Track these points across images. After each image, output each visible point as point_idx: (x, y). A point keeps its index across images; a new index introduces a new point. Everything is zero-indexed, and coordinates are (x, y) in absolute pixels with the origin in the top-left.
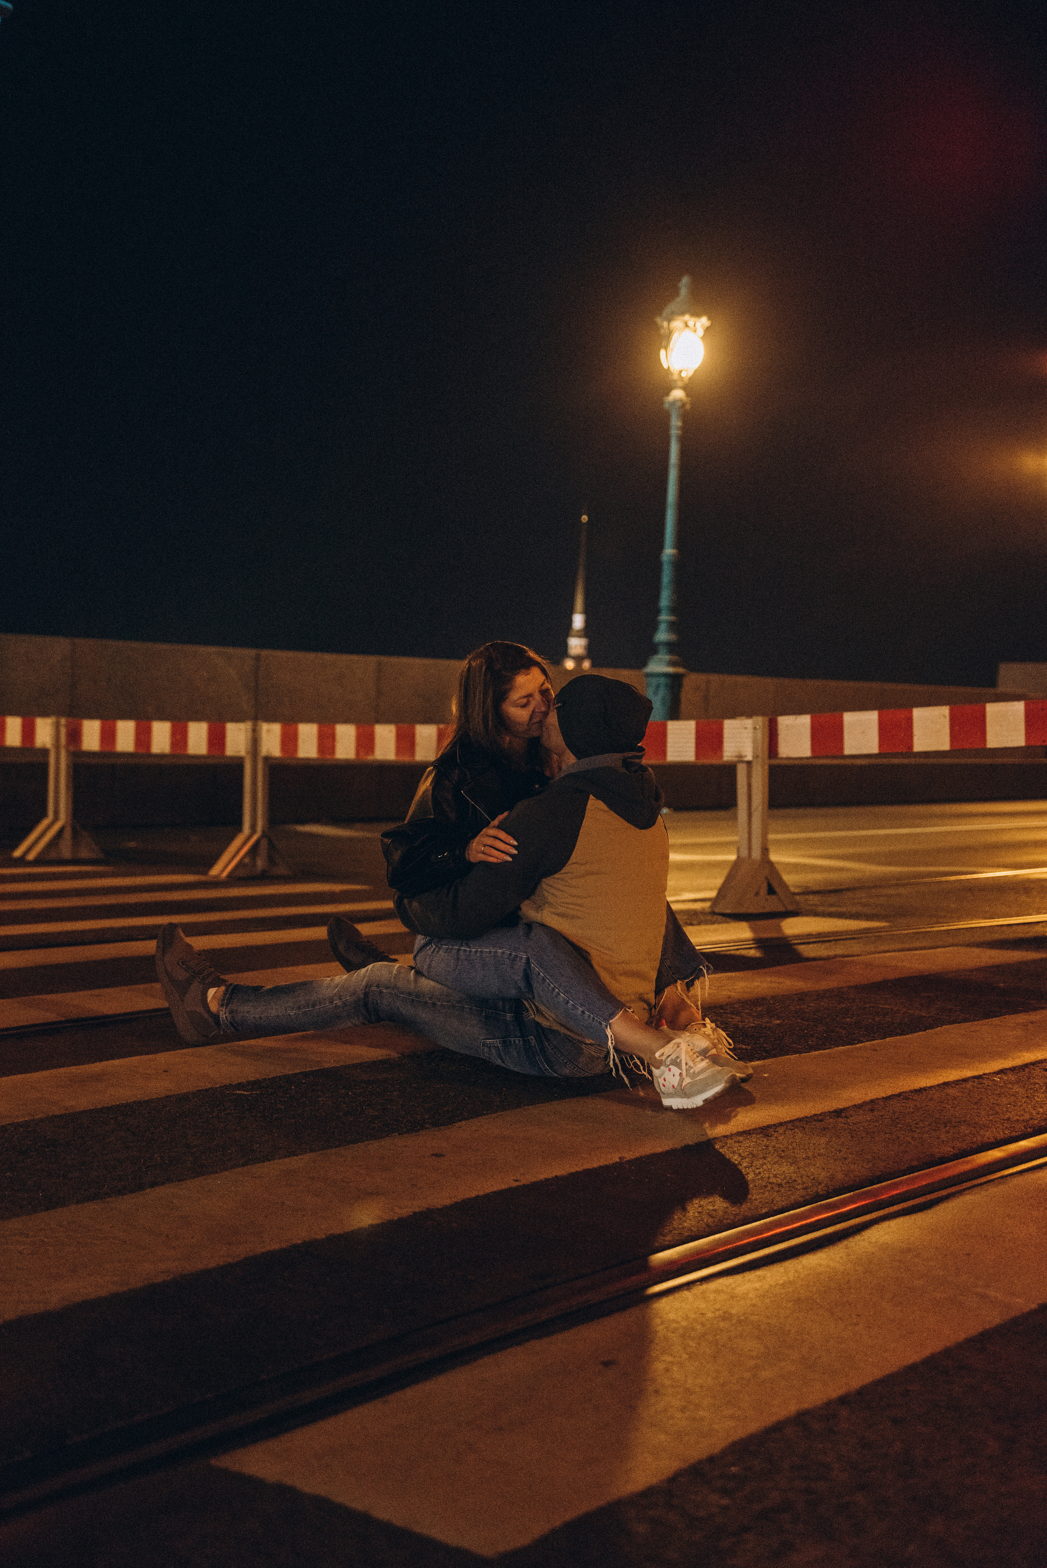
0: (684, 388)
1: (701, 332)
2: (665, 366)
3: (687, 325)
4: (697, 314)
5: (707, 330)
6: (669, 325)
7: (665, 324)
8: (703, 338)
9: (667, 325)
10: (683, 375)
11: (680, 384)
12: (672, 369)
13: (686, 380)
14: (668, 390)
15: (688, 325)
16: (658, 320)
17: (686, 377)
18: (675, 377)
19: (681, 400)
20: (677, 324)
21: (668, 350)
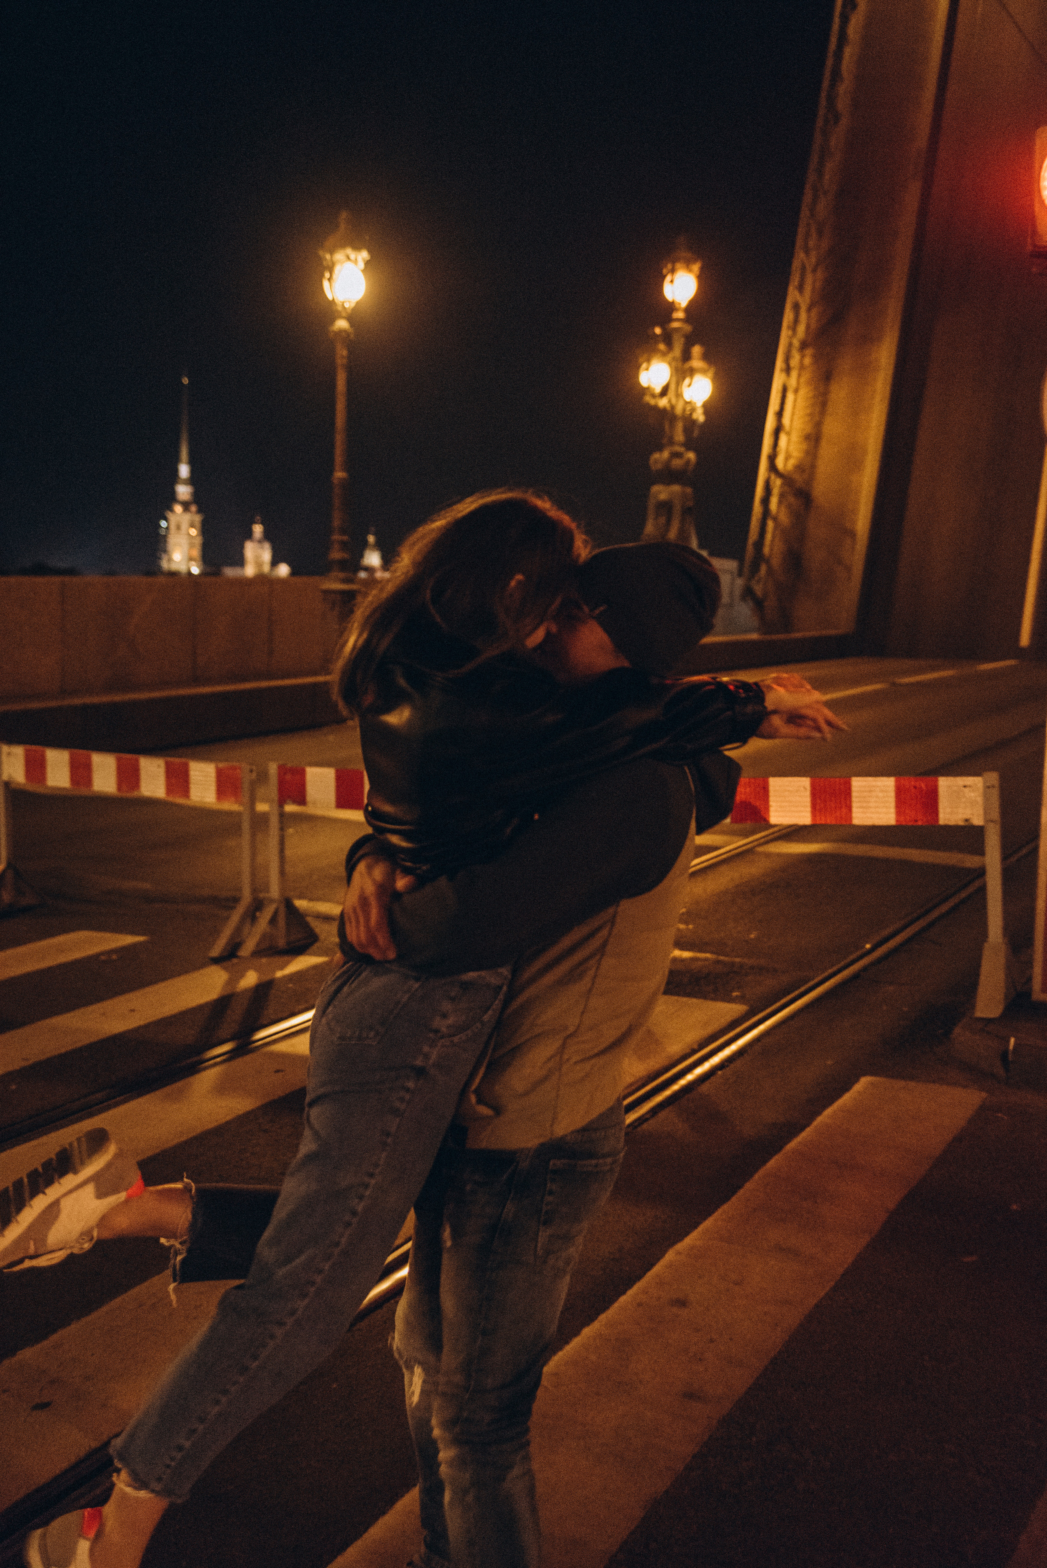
0: (349, 319)
1: (362, 265)
2: (330, 297)
3: (348, 258)
4: (357, 248)
5: (367, 263)
6: (331, 257)
7: (328, 256)
8: (363, 271)
9: (330, 257)
10: (347, 305)
11: (344, 314)
12: (336, 301)
13: (349, 311)
14: (333, 321)
15: (350, 258)
16: (321, 253)
17: (349, 308)
18: (340, 308)
19: (345, 331)
20: (339, 256)
21: (332, 282)
